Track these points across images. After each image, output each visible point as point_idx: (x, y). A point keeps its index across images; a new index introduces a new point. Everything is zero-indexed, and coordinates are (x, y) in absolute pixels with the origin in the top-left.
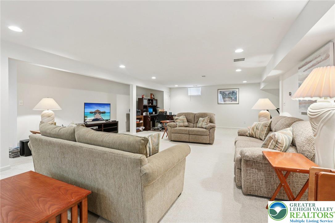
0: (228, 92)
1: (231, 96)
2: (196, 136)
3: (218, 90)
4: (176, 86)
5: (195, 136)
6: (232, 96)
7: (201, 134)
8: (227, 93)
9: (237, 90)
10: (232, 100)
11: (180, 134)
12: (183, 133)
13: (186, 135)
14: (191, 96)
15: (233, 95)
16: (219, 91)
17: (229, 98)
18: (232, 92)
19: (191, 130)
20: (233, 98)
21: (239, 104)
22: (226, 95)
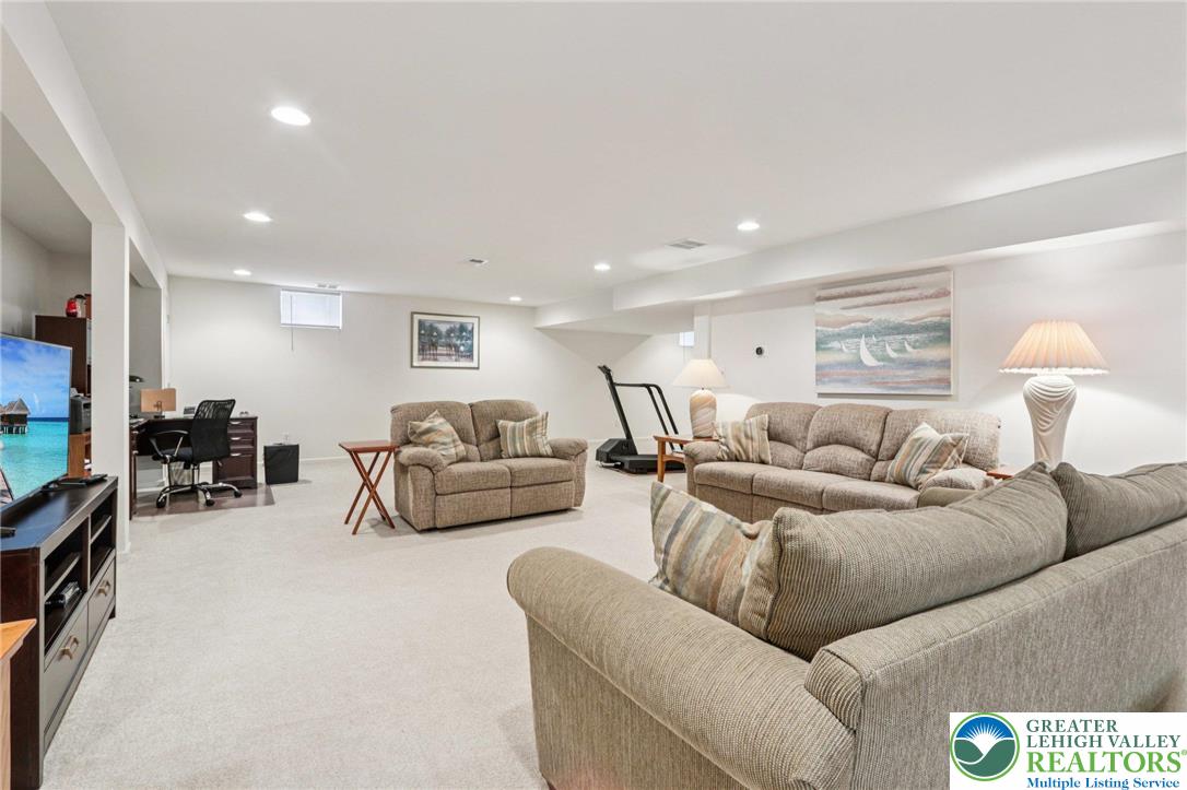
0: (448, 326)
1: (454, 341)
2: (537, 487)
3: (413, 313)
4: (242, 273)
5: (532, 488)
6: (459, 342)
7: (556, 480)
8: (443, 328)
9: (475, 321)
10: (460, 355)
11: (475, 493)
12: (489, 484)
13: (502, 491)
14: (294, 329)
15: (461, 338)
16: (417, 318)
17: (449, 346)
18: (458, 326)
19: (521, 471)
20: (462, 348)
21: (478, 368)
22: (440, 335)
